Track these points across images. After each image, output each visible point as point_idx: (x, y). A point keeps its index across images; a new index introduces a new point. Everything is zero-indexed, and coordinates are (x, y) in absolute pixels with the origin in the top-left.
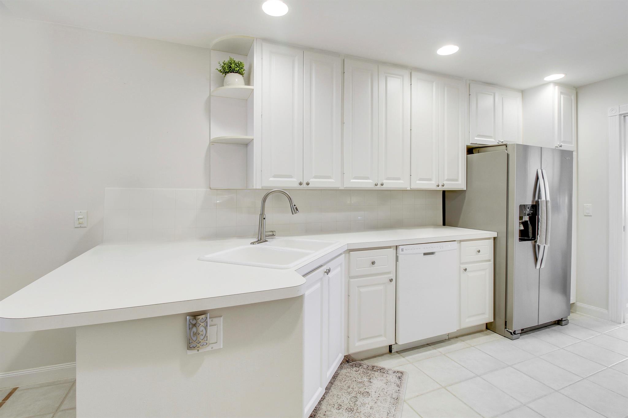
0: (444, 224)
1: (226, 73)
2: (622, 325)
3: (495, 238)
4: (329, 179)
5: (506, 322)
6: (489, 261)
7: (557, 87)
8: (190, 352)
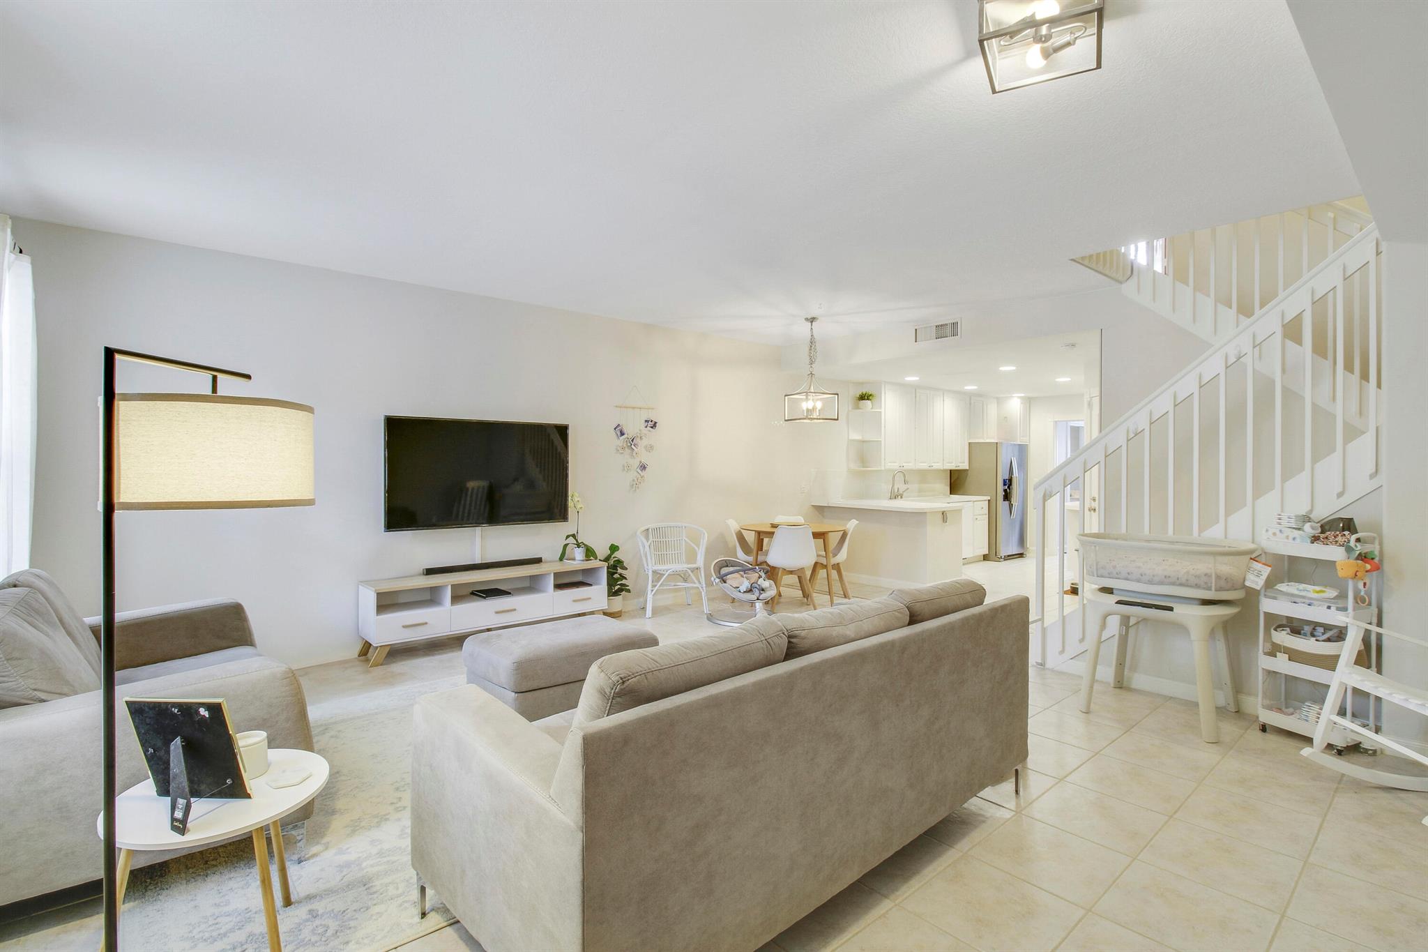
0: (950, 493)
1: (861, 400)
3: (989, 500)
5: (998, 551)
6: (986, 515)
7: (1019, 399)
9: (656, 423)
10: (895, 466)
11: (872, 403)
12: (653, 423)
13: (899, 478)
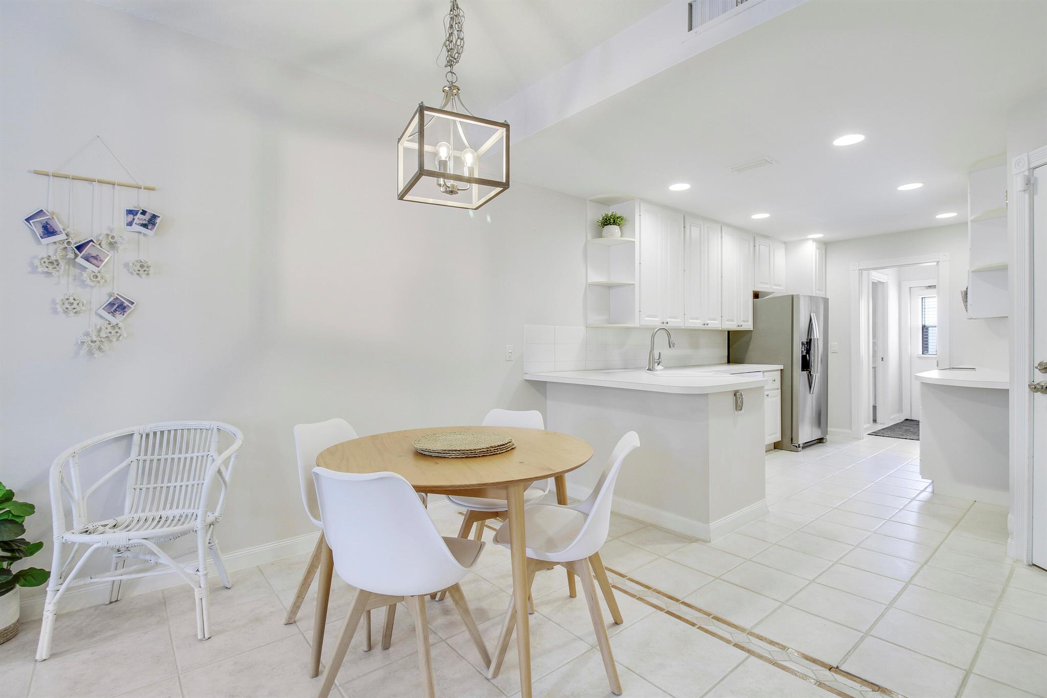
0: (729, 362)
1: (605, 225)
2: (862, 440)
3: (781, 370)
4: (677, 319)
5: (792, 439)
6: (778, 389)
7: (814, 243)
8: (736, 413)
9: (154, 217)
10: (656, 322)
11: (620, 228)
12: (147, 217)
13: (661, 339)
